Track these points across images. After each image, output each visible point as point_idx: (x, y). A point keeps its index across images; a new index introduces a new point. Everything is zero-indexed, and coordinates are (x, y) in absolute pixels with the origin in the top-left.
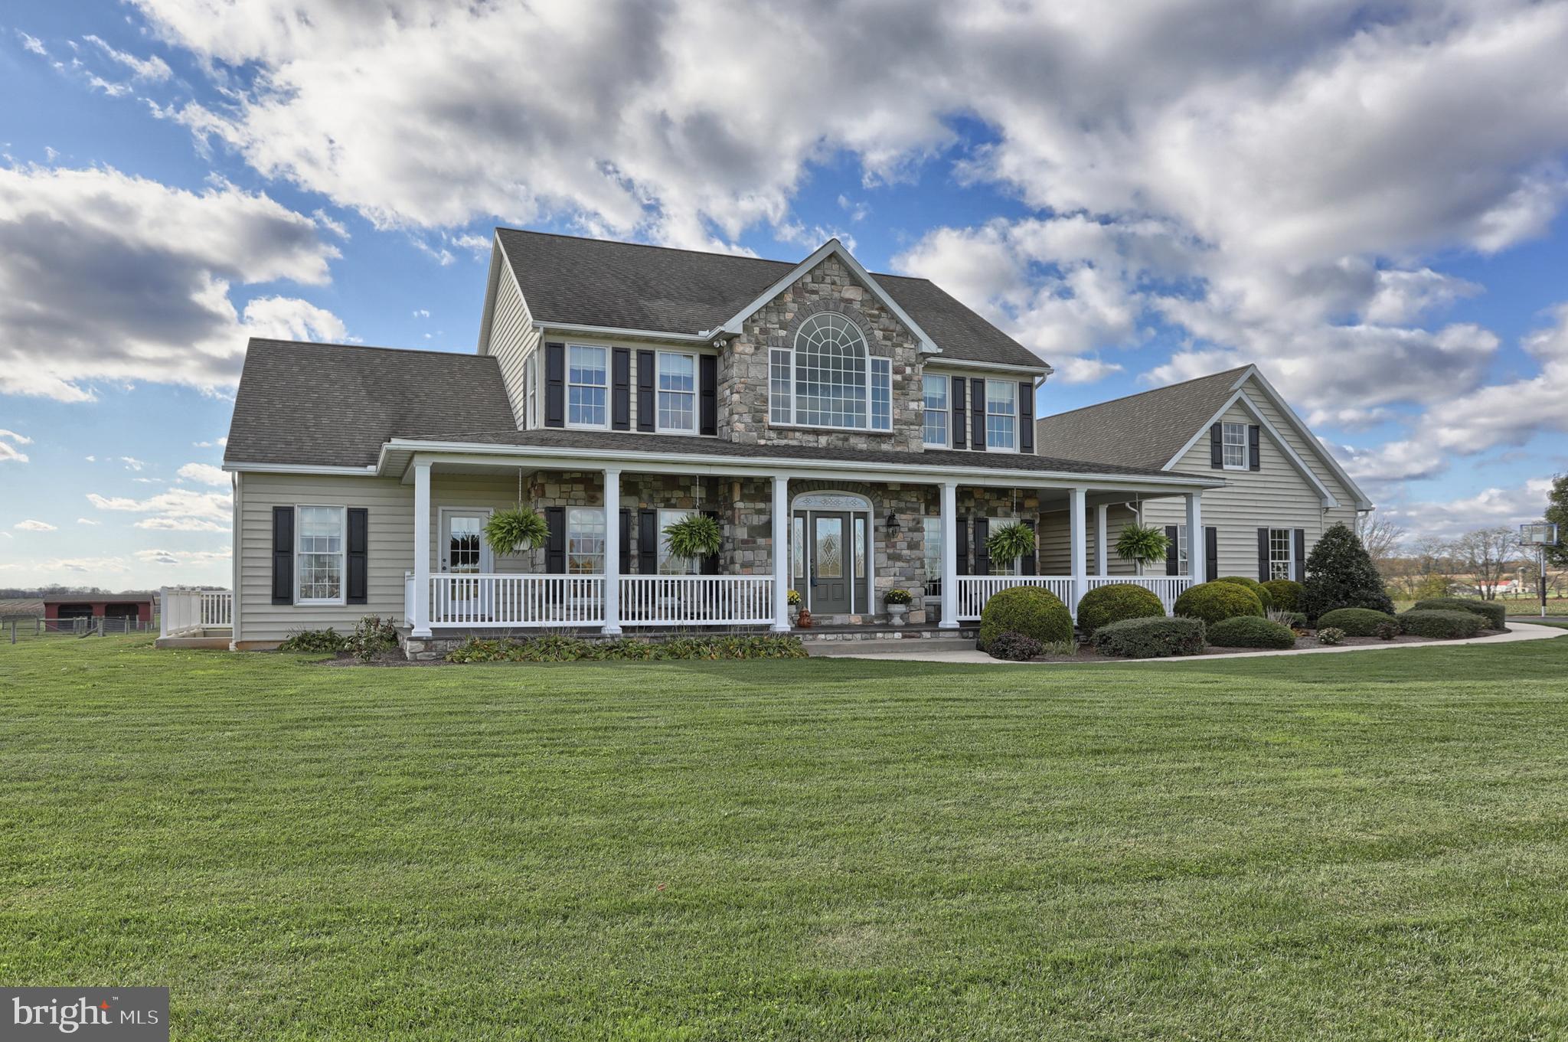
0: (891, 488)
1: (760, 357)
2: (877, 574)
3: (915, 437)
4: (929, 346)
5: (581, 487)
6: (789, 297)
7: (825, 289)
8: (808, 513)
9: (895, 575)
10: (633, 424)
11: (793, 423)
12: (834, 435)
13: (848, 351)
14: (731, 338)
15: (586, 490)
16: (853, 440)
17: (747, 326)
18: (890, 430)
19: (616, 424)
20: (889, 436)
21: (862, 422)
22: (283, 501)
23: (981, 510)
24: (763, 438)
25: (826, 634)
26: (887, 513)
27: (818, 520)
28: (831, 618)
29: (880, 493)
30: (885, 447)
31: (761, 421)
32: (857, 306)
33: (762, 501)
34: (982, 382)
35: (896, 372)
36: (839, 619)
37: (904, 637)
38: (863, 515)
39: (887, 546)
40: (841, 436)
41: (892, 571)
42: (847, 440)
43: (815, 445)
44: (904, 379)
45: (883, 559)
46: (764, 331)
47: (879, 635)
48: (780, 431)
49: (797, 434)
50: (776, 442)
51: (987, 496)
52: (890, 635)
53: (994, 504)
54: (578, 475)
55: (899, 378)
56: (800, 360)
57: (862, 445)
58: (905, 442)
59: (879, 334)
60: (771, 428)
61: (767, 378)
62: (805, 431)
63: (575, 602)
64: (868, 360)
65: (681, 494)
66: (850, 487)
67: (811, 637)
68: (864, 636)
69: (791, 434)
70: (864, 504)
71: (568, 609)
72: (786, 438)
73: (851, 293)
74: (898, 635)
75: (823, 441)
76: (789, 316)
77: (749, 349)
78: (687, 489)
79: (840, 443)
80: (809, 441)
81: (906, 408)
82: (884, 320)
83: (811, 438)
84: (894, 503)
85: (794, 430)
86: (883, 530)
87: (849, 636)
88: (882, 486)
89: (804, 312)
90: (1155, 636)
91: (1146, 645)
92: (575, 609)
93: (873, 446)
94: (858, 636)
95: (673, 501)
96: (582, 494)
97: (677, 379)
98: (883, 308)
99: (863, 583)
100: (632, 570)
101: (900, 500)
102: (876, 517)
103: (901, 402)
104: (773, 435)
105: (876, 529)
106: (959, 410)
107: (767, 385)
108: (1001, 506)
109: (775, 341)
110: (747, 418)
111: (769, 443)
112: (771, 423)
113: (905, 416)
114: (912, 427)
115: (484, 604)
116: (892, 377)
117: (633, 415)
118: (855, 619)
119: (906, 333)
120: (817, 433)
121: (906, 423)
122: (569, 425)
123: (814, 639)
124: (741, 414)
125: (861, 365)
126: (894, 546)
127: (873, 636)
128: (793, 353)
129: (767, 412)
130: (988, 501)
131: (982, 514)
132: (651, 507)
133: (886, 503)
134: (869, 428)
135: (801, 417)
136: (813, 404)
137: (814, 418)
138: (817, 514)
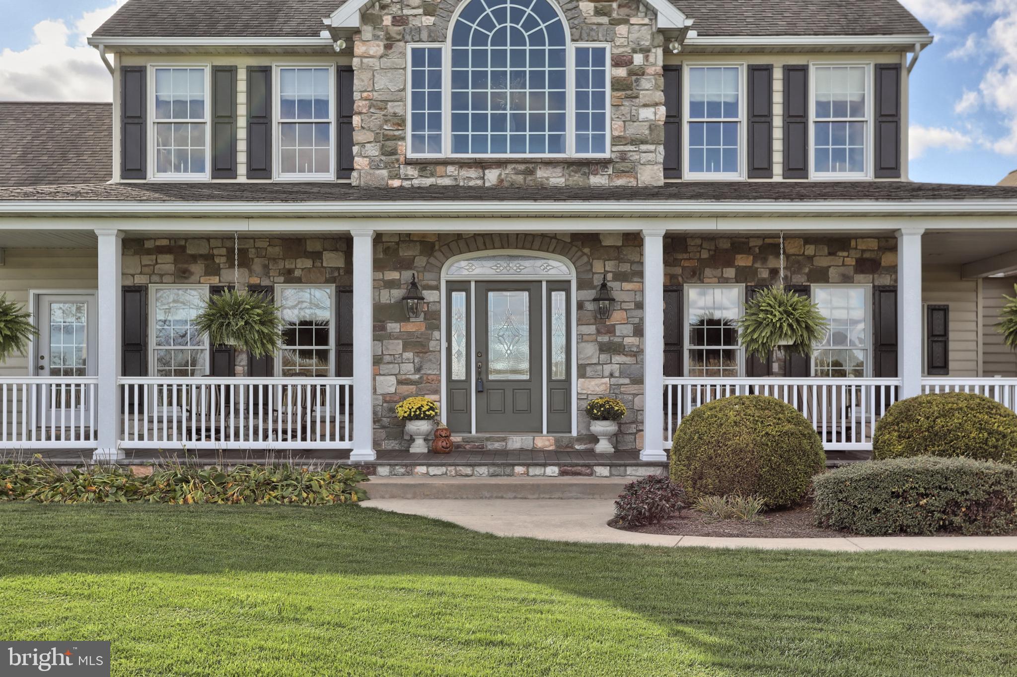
0: (606, 242)
1: (394, 59)
2: (582, 374)
3: (649, 163)
4: (670, 17)
5: (169, 258)
8: (473, 285)
9: (611, 375)
10: (242, 169)
11: (447, 151)
12: (509, 169)
13: (537, 39)
14: (350, 35)
15: (176, 262)
16: (541, 173)
17: (369, 15)
18: (607, 155)
19: (218, 171)
20: (604, 163)
21: (557, 143)
23: (798, 271)
24: (397, 176)
25: (428, 465)
26: (597, 281)
27: (491, 295)
28: (504, 439)
29: (586, 250)
30: (598, 180)
31: (394, 152)
33: (395, 269)
34: (804, 69)
35: (617, 63)
36: (516, 442)
37: (563, 473)
38: (562, 285)
39: (599, 332)
40: (522, 167)
41: (607, 369)
42: (531, 172)
43: (480, 182)
44: (631, 73)
45: (591, 351)
47: (519, 470)
48: (423, 166)
49: (450, 169)
50: (416, 182)
51: (810, 250)
52: (537, 471)
53: (822, 262)
54: (165, 242)
55: (622, 72)
56: (459, 59)
57: (556, 178)
58: (631, 171)
59: (586, 9)
60: (409, 163)
61: (404, 89)
62: (463, 164)
63: (160, 412)
64: (570, 49)
65: (308, 263)
66: (537, 243)
67: (402, 470)
68: (492, 470)
69: (440, 169)
70: (564, 268)
71: (151, 421)
72: (432, 175)
74: (552, 470)
75: (492, 176)
77: (376, 48)
78: (316, 256)
79: (520, 179)
80: (470, 177)
81: (634, 119)
83: (473, 173)
84: (610, 265)
85: (446, 163)
86: (590, 306)
87: (468, 470)
88: (591, 239)
90: (895, 495)
91: (876, 511)
92: (160, 421)
93: (577, 179)
94: (483, 470)
95: (297, 273)
96: (170, 268)
97: (304, 104)
99: (562, 388)
100: (239, 369)
101: (620, 260)
102: (580, 287)
103: (625, 110)
104: (411, 171)
105: (580, 306)
106: (759, 119)
107: (402, 100)
108: (835, 264)
109: (417, 35)
110: (373, 150)
111: (407, 184)
112: (411, 155)
113: (632, 130)
114: (643, 147)
116: (610, 72)
117: (242, 158)
118: (545, 441)
120: (482, 165)
121: (633, 142)
122: (154, 176)
123: (409, 474)
124: (363, 145)
125: (558, 59)
126: (611, 330)
127: (508, 470)
128: (446, 49)
129: (403, 139)
130: (810, 258)
131: (799, 279)
132: (265, 282)
133: (598, 267)
134: (571, 152)
135: (459, 144)
136: (480, 122)
137: (480, 144)
138: (487, 286)
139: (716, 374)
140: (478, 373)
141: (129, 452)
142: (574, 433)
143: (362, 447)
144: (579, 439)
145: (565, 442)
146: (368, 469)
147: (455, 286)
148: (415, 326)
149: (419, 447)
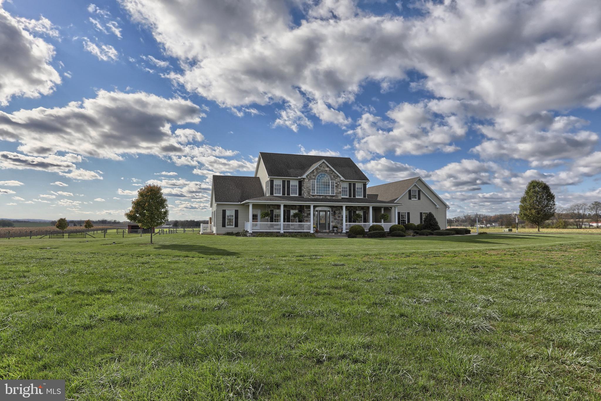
1: (309, 182)
2: (332, 222)
3: (340, 196)
4: (342, 178)
6: (315, 171)
7: (322, 168)
10: (286, 194)
11: (316, 194)
12: (323, 196)
13: (326, 180)
14: (304, 179)
15: (277, 207)
16: (327, 197)
17: (307, 176)
19: (283, 194)
20: (334, 196)
21: (329, 193)
22: (224, 209)
24: (310, 197)
26: (334, 211)
29: (332, 208)
31: (309, 194)
32: (328, 171)
34: (355, 184)
35: (336, 184)
36: (324, 231)
38: (329, 211)
39: (333, 217)
40: (325, 196)
41: (334, 222)
45: (333, 220)
46: (310, 177)
48: (313, 196)
49: (316, 196)
50: (312, 198)
54: (276, 205)
57: (329, 198)
58: (338, 197)
59: (332, 176)
60: (311, 195)
62: (318, 195)
64: (330, 181)
66: (327, 207)
70: (329, 209)
73: (327, 169)
75: (321, 197)
76: (315, 174)
77: (307, 180)
78: (296, 208)
79: (325, 198)
80: (319, 197)
82: (334, 174)
86: (333, 214)
88: (334, 207)
89: (318, 173)
91: (374, 236)
93: (331, 198)
95: (293, 210)
97: (294, 185)
98: (333, 171)
99: (329, 224)
102: (331, 212)
103: (337, 189)
106: (350, 190)
107: (311, 187)
109: (312, 179)
110: (307, 193)
115: (258, 228)
117: (286, 193)
118: (327, 231)
119: (338, 176)
120: (320, 196)
121: (338, 193)
122: (274, 195)
125: (329, 183)
126: (335, 217)
128: (316, 181)
129: (311, 192)
131: (355, 210)
132: (289, 211)
133: (334, 209)
134: (331, 194)
135: (317, 193)
136: (320, 190)
137: (319, 193)
138: (320, 211)
139: (350, 223)
140: (319, 222)
141: (284, 232)
143: (312, 232)
146: (313, 234)
147: (316, 211)
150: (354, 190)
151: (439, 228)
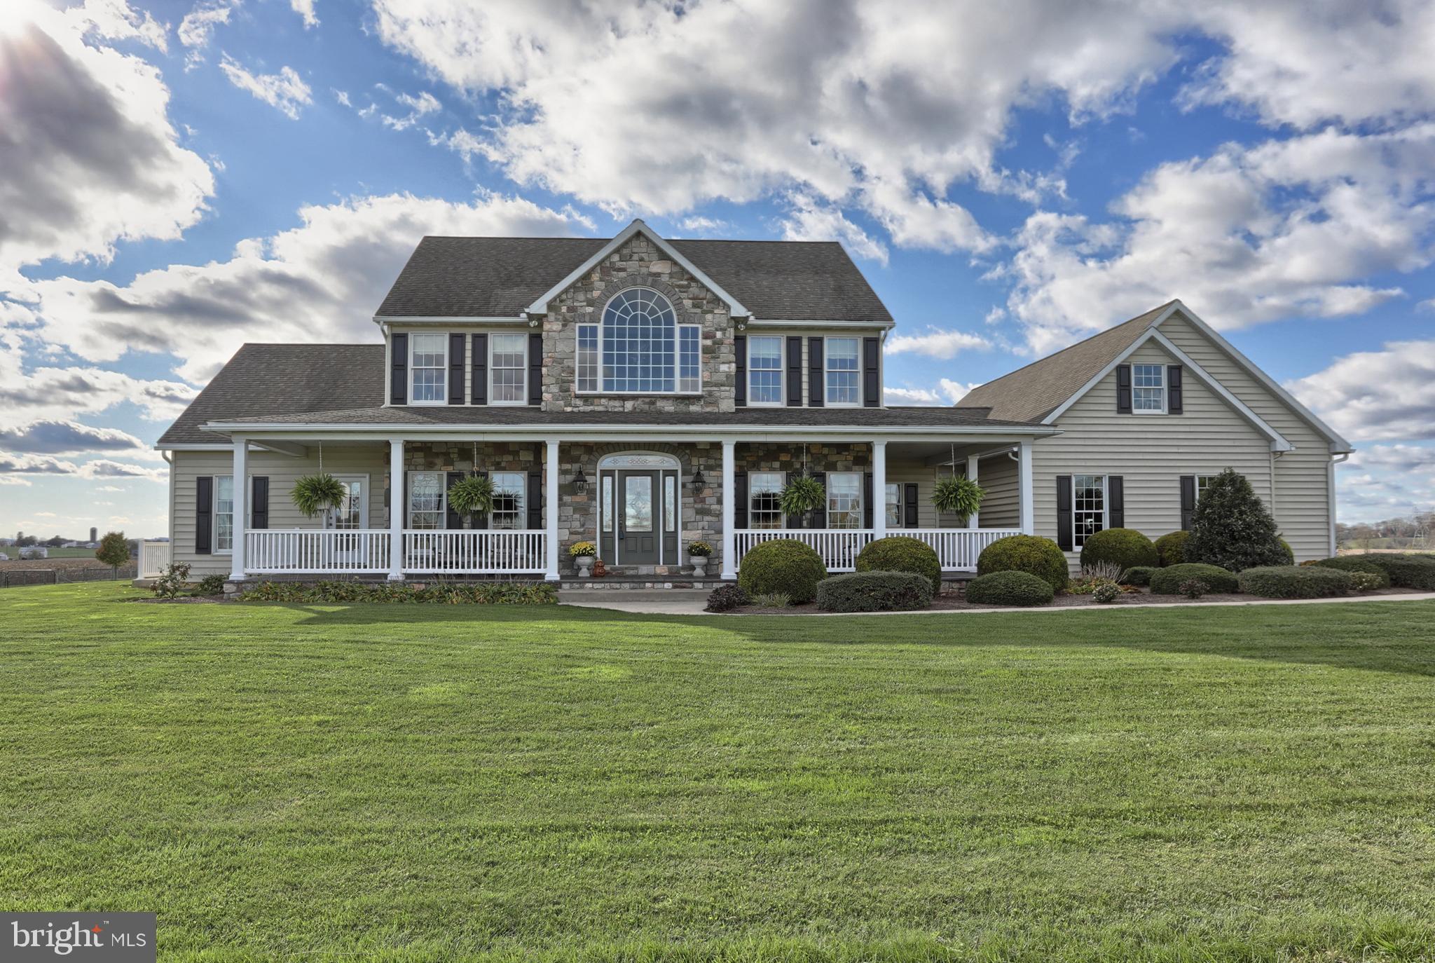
0: (700, 447)
1: (568, 333)
2: (685, 528)
3: (726, 398)
4: (738, 310)
5: (421, 454)
6: (596, 277)
7: (632, 266)
8: (617, 472)
9: (703, 529)
10: (468, 398)
11: (600, 390)
12: (640, 400)
13: (657, 321)
14: (541, 318)
15: (425, 457)
16: (659, 404)
17: (551, 306)
18: (699, 393)
19: (452, 400)
20: (698, 398)
21: (670, 386)
22: (205, 472)
23: (819, 464)
24: (570, 405)
25: (593, 583)
26: (695, 470)
27: (628, 478)
28: (637, 568)
29: (688, 451)
30: (694, 408)
31: (568, 390)
32: (665, 278)
33: (568, 463)
34: (821, 340)
35: (706, 337)
36: (644, 570)
37: (675, 587)
38: (673, 473)
39: (695, 502)
40: (647, 400)
41: (701, 524)
42: (654, 403)
43: (621, 409)
44: (714, 343)
45: (691, 513)
46: (570, 309)
47: (648, 585)
48: (586, 399)
49: (603, 401)
50: (581, 409)
51: (826, 451)
52: (660, 585)
53: (833, 458)
54: (419, 445)
55: (709, 342)
56: (608, 333)
57: (669, 407)
58: (715, 403)
59: (688, 303)
60: (577, 397)
61: (574, 352)
62: (611, 398)
63: (416, 552)
64: (677, 327)
65: (510, 458)
66: (658, 448)
67: (578, 586)
68: (632, 585)
69: (596, 401)
70: (673, 462)
71: (410, 558)
72: (592, 405)
73: (658, 267)
74: (668, 585)
75: (629, 405)
76: (596, 294)
77: (557, 326)
78: (515, 453)
79: (646, 407)
80: (616, 406)
81: (717, 371)
82: (694, 290)
83: (617, 403)
84: (702, 461)
85: (600, 397)
86: (690, 486)
87: (618, 586)
88: (692, 446)
89: (611, 288)
90: (857, 590)
91: (848, 599)
92: (416, 559)
93: (682, 408)
94: (627, 586)
95: (503, 464)
96: (422, 461)
97: (508, 357)
98: (693, 279)
99: (672, 537)
100: (465, 525)
101: (709, 457)
102: (683, 474)
103: (711, 365)
104: (578, 402)
105: (684, 486)
106: (794, 369)
107: (573, 358)
108: (840, 461)
109: (582, 318)
110: (555, 389)
111: (576, 410)
112: (578, 392)
113: (715, 378)
114: (723, 388)
116: (701, 342)
117: (468, 391)
118: (662, 569)
119: (717, 300)
120: (623, 398)
121: (716, 385)
122: (411, 402)
123: (582, 588)
124: (548, 386)
125: (670, 333)
126: (703, 501)
127: (642, 585)
128: (600, 327)
129: (573, 382)
130: (826, 456)
131: (819, 469)
132: (483, 470)
133: (695, 461)
134: (678, 391)
135: (608, 385)
136: (621, 372)
137: (621, 385)
138: (626, 473)
139: (766, 527)
140: (620, 527)
141: (408, 576)
142: (680, 564)
143: (552, 572)
144: (683, 568)
145: (674, 571)
146: (556, 585)
147: (605, 473)
148: (581, 498)
149: (584, 573)
150: (816, 370)
151: (1282, 555)
